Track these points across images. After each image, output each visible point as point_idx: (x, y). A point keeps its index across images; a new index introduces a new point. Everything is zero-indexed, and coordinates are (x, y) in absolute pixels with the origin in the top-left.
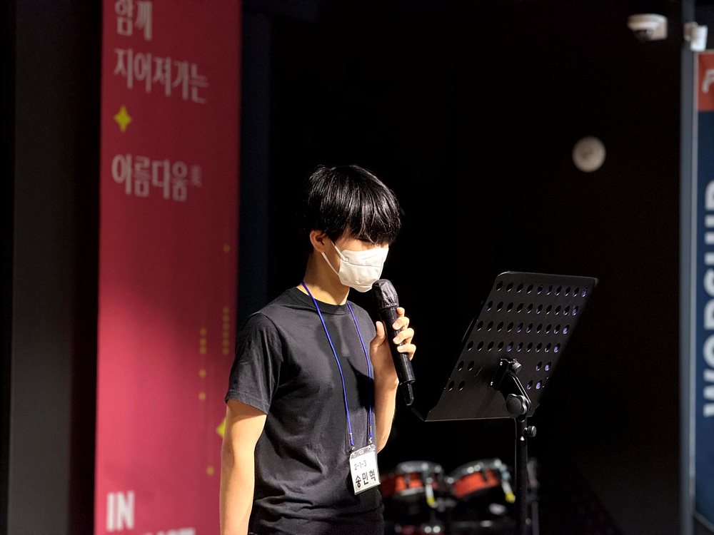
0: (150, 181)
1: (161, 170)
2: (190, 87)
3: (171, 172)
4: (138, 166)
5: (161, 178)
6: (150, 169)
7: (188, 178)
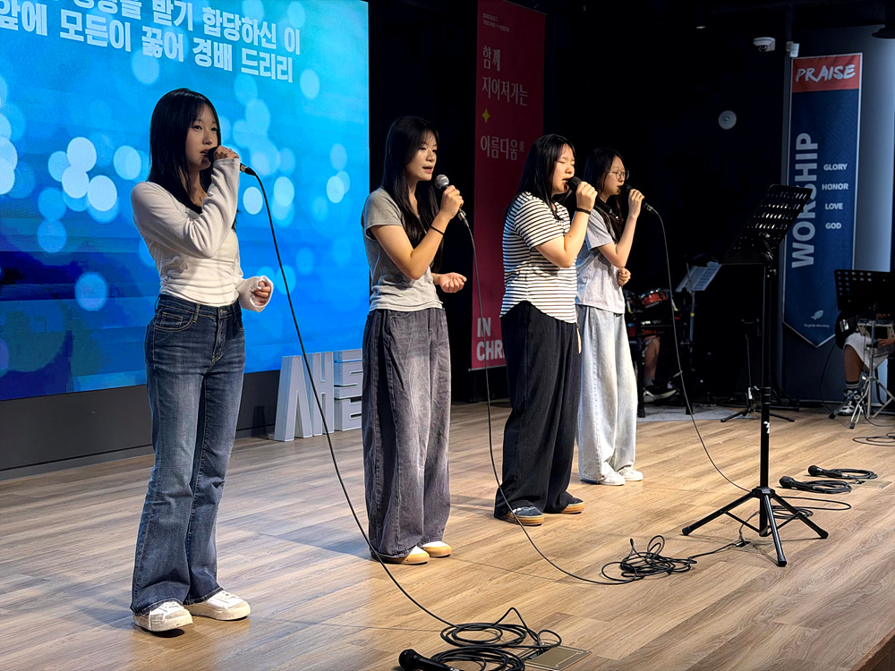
0: (499, 150)
1: (505, 143)
2: (519, 97)
3: (510, 145)
4: (493, 141)
5: (505, 149)
6: (499, 143)
7: (518, 148)
